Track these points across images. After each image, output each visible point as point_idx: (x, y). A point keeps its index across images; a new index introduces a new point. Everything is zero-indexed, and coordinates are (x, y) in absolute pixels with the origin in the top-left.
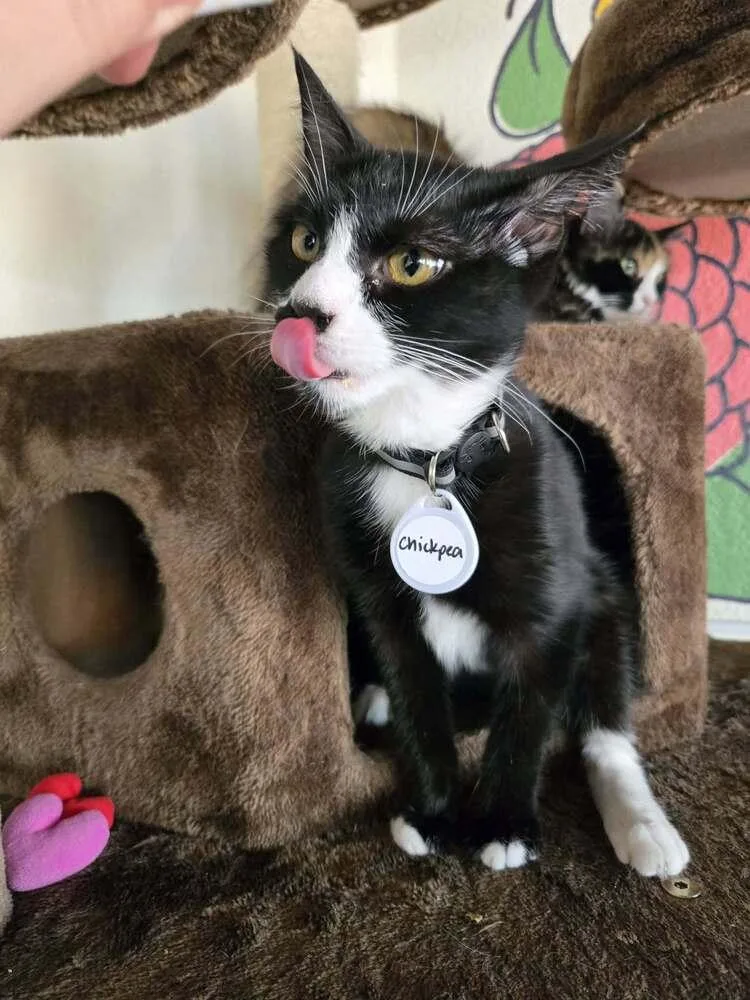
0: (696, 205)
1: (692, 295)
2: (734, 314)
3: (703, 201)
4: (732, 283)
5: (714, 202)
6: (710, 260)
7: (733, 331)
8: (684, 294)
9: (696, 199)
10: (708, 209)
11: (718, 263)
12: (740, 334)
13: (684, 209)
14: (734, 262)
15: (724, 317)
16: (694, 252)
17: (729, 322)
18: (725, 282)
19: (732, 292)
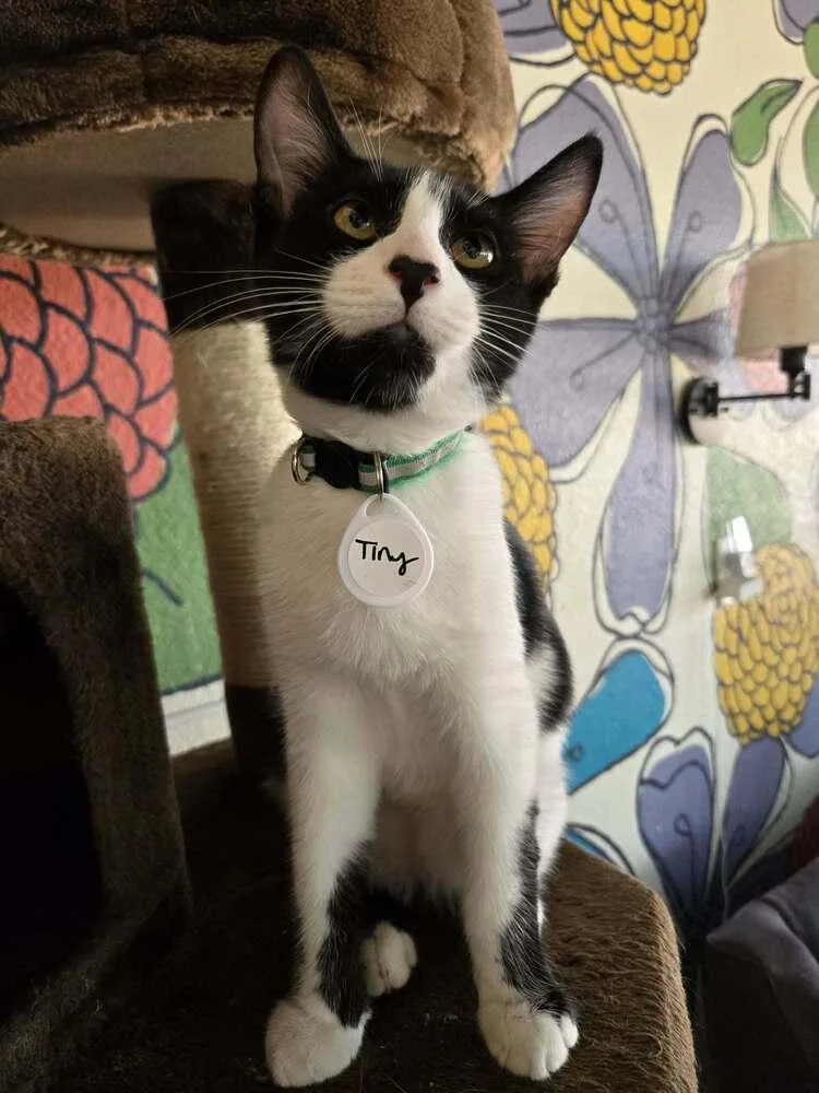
0: (44, 246)
1: (45, 350)
2: (99, 375)
3: (53, 243)
4: (90, 339)
5: (66, 246)
6: (61, 310)
7: (100, 396)
8: (36, 348)
9: (45, 239)
10: (59, 253)
11: (71, 316)
12: (110, 399)
13: (30, 247)
14: (89, 315)
15: (87, 379)
16: (39, 299)
17: (93, 385)
18: (81, 338)
19: (92, 351)
